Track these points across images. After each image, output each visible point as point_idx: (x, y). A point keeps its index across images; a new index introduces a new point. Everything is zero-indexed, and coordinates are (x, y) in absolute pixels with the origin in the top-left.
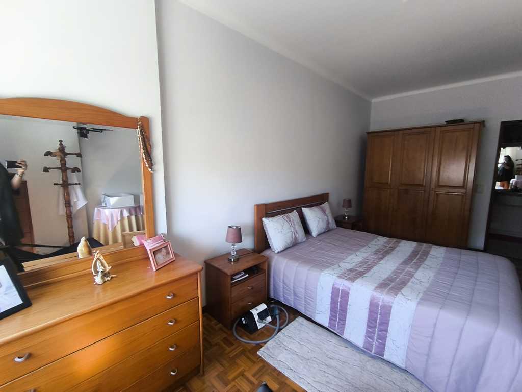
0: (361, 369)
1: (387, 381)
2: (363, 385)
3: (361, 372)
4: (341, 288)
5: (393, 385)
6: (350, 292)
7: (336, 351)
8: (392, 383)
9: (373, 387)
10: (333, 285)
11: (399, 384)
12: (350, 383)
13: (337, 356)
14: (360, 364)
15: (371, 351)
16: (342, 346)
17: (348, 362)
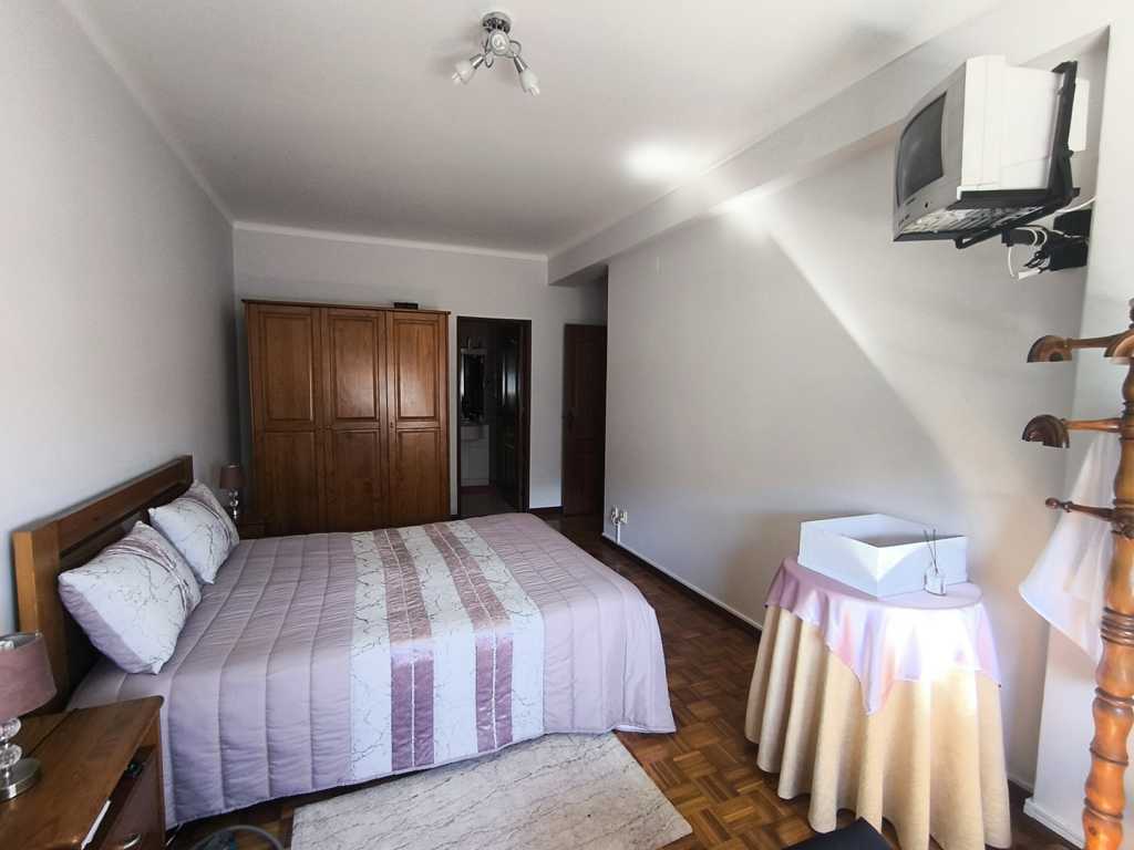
0: (502, 790)
1: (541, 772)
2: (528, 812)
3: (506, 795)
4: (412, 662)
5: (550, 770)
6: (435, 658)
7: (440, 802)
8: (548, 770)
9: (538, 800)
10: (392, 664)
11: (554, 762)
12: (512, 830)
13: (453, 809)
14: (492, 787)
15: (493, 748)
16: (440, 785)
17: (476, 800)
